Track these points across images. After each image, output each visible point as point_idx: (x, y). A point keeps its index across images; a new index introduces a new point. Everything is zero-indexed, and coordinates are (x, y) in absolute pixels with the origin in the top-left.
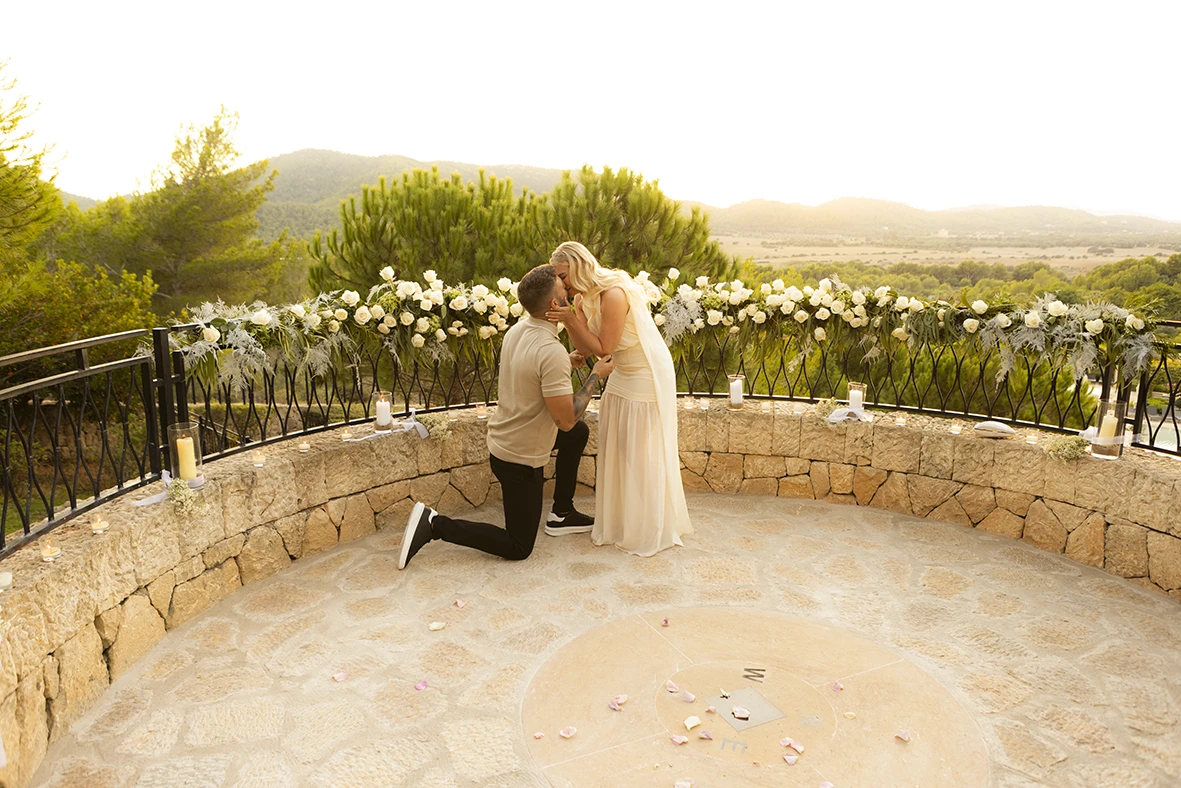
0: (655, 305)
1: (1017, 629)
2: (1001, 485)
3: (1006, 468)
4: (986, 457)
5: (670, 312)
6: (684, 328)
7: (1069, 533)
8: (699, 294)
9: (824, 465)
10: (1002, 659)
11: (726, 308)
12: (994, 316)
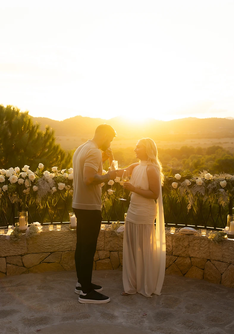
0: (33, 181)
1: (201, 318)
2: (193, 256)
3: (194, 248)
4: (186, 244)
5: (41, 185)
6: (47, 192)
7: (222, 274)
8: (54, 175)
9: (116, 253)
10: (195, 331)
11: (67, 182)
12: (184, 181)
